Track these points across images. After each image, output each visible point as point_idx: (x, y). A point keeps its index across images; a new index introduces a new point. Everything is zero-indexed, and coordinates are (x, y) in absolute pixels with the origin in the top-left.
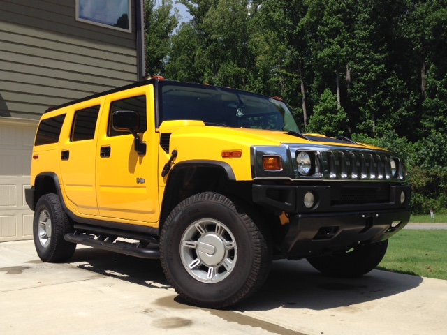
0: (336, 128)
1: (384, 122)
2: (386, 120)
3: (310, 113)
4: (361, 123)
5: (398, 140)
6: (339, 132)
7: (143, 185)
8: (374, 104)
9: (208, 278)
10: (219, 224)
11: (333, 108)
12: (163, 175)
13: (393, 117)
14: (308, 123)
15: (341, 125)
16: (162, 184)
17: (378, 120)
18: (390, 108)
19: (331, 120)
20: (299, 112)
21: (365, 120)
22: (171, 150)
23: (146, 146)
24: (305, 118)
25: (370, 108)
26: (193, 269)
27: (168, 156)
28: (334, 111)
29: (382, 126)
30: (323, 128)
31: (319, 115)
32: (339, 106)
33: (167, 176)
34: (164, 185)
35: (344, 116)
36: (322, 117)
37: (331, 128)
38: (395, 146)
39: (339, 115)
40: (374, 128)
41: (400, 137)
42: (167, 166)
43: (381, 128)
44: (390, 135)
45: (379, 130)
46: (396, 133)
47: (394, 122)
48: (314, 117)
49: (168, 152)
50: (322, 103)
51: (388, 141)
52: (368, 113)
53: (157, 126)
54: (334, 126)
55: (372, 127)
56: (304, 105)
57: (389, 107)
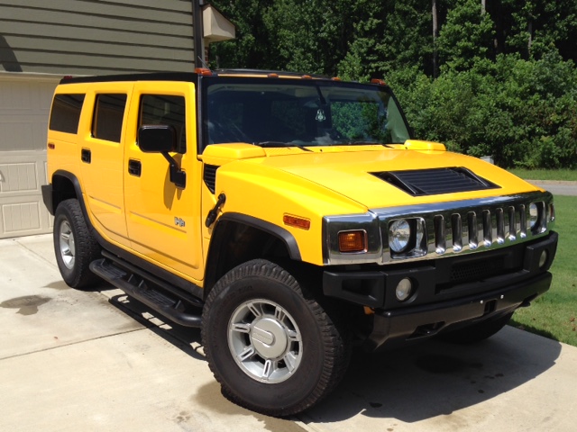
0: (477, 43)
1: (544, 35)
2: (548, 32)
3: (442, 20)
4: (512, 36)
5: (561, 65)
6: (481, 49)
7: (183, 228)
8: (533, 9)
9: (264, 375)
10: (279, 308)
11: (475, 14)
12: (208, 224)
13: (557, 29)
14: (438, 35)
15: (485, 39)
16: (207, 235)
17: (536, 31)
18: (556, 14)
19: (470, 31)
20: (426, 19)
21: (518, 31)
22: (218, 192)
23: (185, 175)
24: (435, 27)
25: (526, 15)
26: (245, 361)
27: (214, 200)
28: (475, 18)
29: (541, 41)
30: (458, 43)
31: (455, 24)
32: (483, 11)
33: (212, 226)
34: (210, 236)
35: (490, 25)
36: (458, 27)
37: (470, 44)
38: (557, 73)
39: (482, 24)
40: (530, 43)
41: (565, 60)
42: (213, 214)
43: (539, 44)
44: (551, 56)
45: (537, 46)
46: (560, 54)
47: (558, 35)
48: (447, 27)
49: (213, 193)
50: (460, 7)
51: (548, 66)
52: (523, 21)
53: (200, 150)
54: (475, 40)
55: (526, 43)
56: (434, 8)
57: (553, 14)
